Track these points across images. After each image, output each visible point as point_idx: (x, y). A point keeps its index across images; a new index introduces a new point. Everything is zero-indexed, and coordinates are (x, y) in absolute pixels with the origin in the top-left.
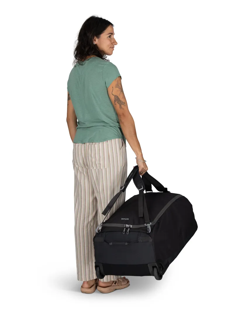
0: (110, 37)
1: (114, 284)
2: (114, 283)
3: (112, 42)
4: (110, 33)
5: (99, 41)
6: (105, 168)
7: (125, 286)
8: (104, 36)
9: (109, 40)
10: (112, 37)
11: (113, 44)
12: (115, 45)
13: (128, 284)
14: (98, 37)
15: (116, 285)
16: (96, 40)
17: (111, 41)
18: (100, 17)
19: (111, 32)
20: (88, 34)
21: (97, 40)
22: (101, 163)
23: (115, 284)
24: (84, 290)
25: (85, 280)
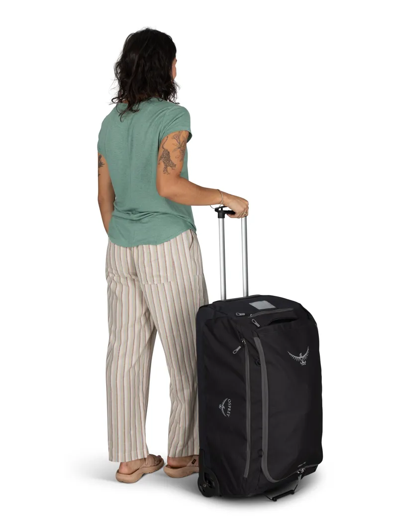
1: (190, 464)
2: (192, 461)
6: (169, 281)
15: (195, 464)
22: (161, 274)
24: (122, 477)
25: (123, 461)
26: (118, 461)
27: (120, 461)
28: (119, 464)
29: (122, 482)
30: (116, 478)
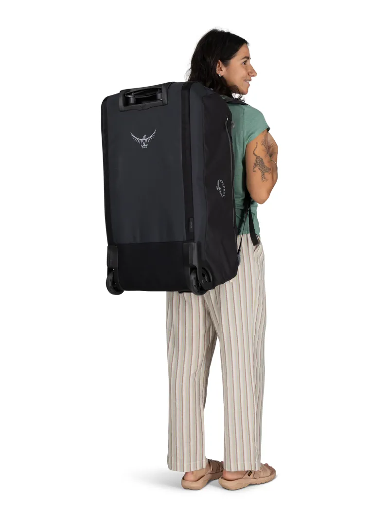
0: (245, 64)
1: (247, 476)
2: (248, 473)
3: (249, 71)
4: (245, 57)
5: (227, 70)
7: (266, 479)
8: (236, 61)
9: (244, 68)
10: (247, 63)
11: (250, 74)
12: (254, 76)
13: (272, 476)
14: (226, 64)
15: (251, 477)
16: (222, 69)
17: (246, 69)
18: (226, 30)
19: (247, 56)
20: (208, 60)
21: (224, 69)
23: (249, 475)
24: (187, 484)
25: (189, 471)
26: (184, 471)
27: (185, 471)
28: (184, 473)
29: (188, 489)
30: (182, 485)
